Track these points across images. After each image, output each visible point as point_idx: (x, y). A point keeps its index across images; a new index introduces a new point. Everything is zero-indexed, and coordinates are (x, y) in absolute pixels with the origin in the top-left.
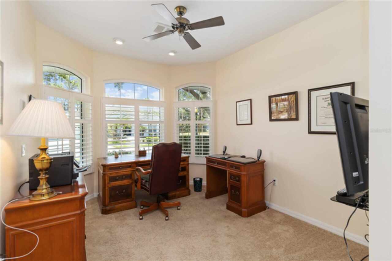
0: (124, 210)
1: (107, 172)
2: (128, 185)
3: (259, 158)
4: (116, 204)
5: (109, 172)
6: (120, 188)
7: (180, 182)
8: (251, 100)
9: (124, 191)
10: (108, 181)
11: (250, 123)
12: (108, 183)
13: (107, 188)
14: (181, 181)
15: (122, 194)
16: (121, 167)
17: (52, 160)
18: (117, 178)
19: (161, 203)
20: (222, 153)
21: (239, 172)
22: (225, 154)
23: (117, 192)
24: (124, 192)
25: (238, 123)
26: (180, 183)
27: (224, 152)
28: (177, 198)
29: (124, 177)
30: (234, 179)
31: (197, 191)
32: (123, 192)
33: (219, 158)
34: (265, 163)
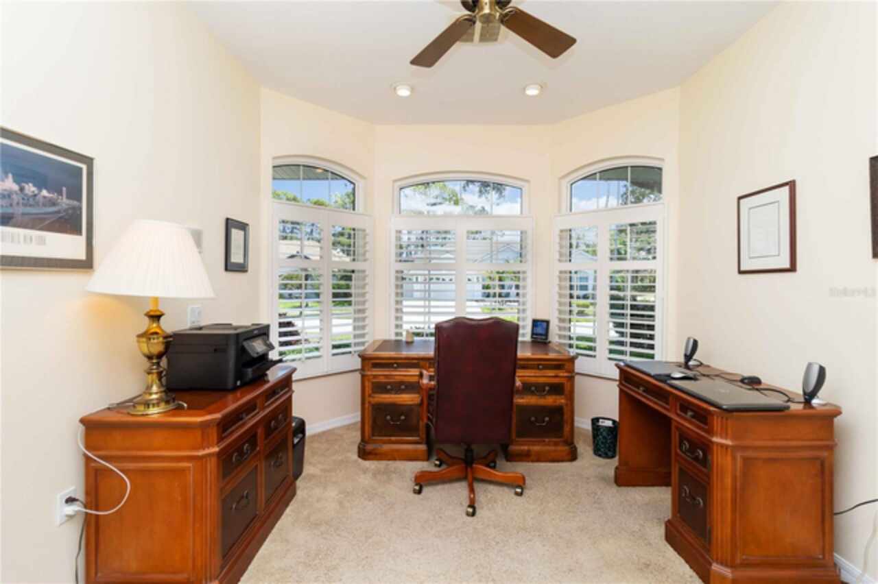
0: (400, 460)
1: (368, 370)
2: (411, 405)
3: (809, 396)
4: (385, 442)
5: (372, 371)
6: (394, 409)
7: (544, 422)
8: (792, 185)
9: (403, 418)
10: (370, 392)
11: (787, 265)
12: (370, 396)
13: (367, 405)
14: (547, 419)
15: (398, 423)
16: (395, 365)
17: (171, 339)
18: (389, 387)
19: (474, 465)
20: (682, 360)
21: (703, 433)
22: (691, 363)
23: (388, 417)
24: (403, 420)
25: (743, 268)
26: (544, 424)
27: (688, 357)
28: (533, 461)
29: (403, 387)
30: (688, 451)
31: (600, 456)
32: (399, 420)
33: (653, 373)
34: (837, 420)
